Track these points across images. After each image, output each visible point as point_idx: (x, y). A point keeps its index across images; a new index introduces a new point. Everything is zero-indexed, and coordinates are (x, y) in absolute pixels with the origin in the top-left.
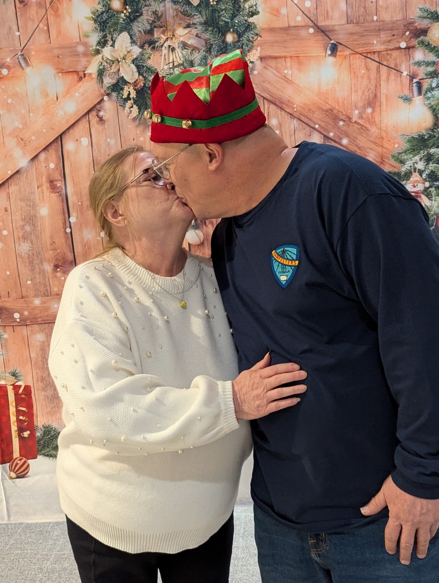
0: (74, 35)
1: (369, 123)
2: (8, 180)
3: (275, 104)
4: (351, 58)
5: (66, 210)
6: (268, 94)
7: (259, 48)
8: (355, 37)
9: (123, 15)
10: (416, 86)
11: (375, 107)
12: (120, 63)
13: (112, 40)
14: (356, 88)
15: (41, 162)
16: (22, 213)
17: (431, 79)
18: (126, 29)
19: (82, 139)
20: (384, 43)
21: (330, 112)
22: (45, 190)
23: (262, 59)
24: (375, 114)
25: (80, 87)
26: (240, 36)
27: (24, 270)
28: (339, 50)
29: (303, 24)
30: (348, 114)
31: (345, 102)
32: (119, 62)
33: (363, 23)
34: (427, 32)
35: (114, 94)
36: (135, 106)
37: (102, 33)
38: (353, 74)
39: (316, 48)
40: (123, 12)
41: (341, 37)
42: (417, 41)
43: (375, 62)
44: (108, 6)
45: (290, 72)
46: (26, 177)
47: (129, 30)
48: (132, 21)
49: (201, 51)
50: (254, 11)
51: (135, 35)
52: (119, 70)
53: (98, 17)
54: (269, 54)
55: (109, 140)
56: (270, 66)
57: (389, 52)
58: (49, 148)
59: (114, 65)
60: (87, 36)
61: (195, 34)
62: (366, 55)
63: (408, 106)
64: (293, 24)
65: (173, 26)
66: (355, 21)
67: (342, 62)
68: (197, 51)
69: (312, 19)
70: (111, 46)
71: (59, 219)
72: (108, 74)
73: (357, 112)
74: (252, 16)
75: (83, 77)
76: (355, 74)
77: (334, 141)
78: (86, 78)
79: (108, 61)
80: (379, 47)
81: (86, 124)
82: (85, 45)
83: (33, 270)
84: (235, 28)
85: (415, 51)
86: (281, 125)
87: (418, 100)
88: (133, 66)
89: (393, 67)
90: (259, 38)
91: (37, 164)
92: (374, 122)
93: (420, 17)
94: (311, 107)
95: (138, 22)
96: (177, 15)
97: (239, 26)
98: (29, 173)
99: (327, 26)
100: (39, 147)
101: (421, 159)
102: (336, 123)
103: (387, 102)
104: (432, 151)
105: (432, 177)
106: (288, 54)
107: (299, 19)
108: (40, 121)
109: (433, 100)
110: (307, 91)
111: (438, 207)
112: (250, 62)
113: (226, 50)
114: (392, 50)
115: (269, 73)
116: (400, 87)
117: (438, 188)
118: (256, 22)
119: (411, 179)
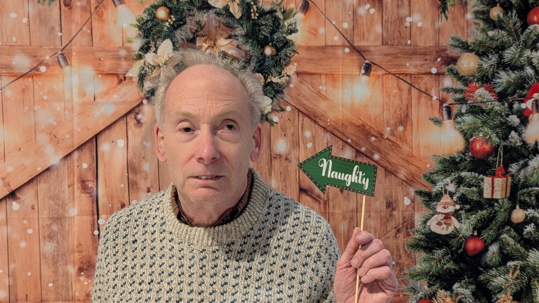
0: (118, 42)
1: (401, 141)
2: (37, 176)
3: (309, 117)
4: (384, 77)
5: (95, 211)
6: (303, 107)
7: (296, 64)
8: (389, 58)
9: (167, 24)
10: (446, 110)
11: (406, 126)
12: (161, 68)
13: (155, 47)
14: (388, 107)
15: (73, 161)
16: (50, 211)
17: (460, 105)
18: (169, 36)
19: (118, 141)
20: (416, 67)
21: (363, 127)
22: (76, 190)
23: (298, 74)
24: (406, 133)
25: (120, 89)
26: (278, 50)
27: (47, 272)
28: (372, 69)
29: (340, 44)
30: (380, 131)
31: (378, 119)
33: (398, 45)
34: (457, 61)
37: (145, 39)
38: (385, 94)
39: (351, 66)
40: (167, 21)
41: (376, 58)
42: (447, 68)
43: (407, 84)
44: (153, 15)
45: (324, 88)
46: (57, 175)
47: (172, 37)
48: (175, 29)
49: (241, 62)
50: (293, 29)
51: (177, 42)
53: (143, 24)
54: (305, 70)
55: (145, 143)
56: (305, 81)
57: (421, 76)
58: (83, 148)
59: (155, 71)
60: (130, 42)
61: (236, 45)
62: (398, 76)
63: (439, 128)
64: (330, 44)
65: (215, 36)
66: (390, 43)
67: (375, 81)
68: (237, 61)
69: (348, 39)
70: (154, 52)
71: (88, 219)
72: (149, 79)
73: (388, 129)
74: (290, 34)
75: (123, 79)
76: (387, 93)
77: (366, 156)
78: (127, 81)
79: (150, 67)
80: (412, 70)
81: (123, 126)
82: (128, 50)
83: (56, 272)
84: (274, 42)
85: (444, 78)
86: (314, 138)
87: (448, 123)
89: (423, 90)
90: (296, 55)
91: (69, 162)
92: (406, 140)
93: (452, 45)
94: (344, 122)
95: (181, 30)
96: (219, 26)
97: (278, 42)
98: (60, 171)
99: (363, 47)
100: (73, 146)
101: (452, 182)
102: (368, 139)
103: (418, 123)
104: (463, 174)
105: (463, 200)
106: (323, 72)
107: (337, 39)
108: (76, 120)
109: (464, 125)
110: (341, 107)
111: (467, 230)
112: (287, 75)
113: (264, 62)
114: (424, 74)
115: (305, 88)
116: (430, 109)
117: (468, 211)
118: (294, 41)
119: (442, 201)
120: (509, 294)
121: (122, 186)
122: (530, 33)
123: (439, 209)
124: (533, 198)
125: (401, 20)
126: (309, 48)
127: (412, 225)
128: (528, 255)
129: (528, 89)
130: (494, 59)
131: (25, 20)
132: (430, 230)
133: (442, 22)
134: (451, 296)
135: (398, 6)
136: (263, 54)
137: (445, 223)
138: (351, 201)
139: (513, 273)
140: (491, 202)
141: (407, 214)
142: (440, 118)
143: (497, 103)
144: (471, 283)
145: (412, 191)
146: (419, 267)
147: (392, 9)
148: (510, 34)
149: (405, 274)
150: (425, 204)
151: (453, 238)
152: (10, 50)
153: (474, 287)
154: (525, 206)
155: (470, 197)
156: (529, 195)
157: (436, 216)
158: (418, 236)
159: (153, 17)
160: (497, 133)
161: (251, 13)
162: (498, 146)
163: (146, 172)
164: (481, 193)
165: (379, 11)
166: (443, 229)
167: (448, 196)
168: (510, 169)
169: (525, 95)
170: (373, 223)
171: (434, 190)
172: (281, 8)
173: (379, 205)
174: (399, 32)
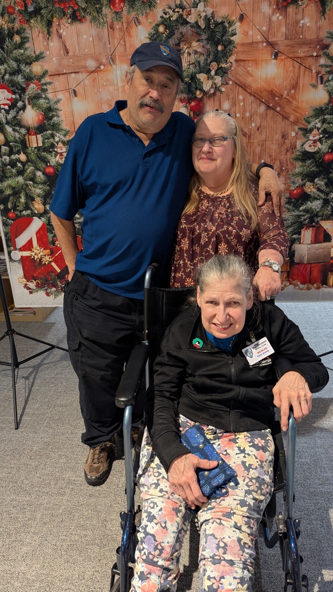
1: (293, 99)
3: (242, 87)
4: (285, 60)
6: (239, 81)
7: (235, 55)
8: (289, 48)
9: (165, 35)
10: (320, 79)
11: (296, 90)
14: (286, 78)
17: (329, 75)
20: (304, 52)
21: (271, 92)
23: (236, 61)
24: (296, 94)
26: (225, 47)
28: (279, 55)
29: (261, 40)
30: (281, 93)
31: (280, 86)
33: (294, 39)
34: (329, 47)
38: (285, 70)
39: (265, 54)
41: (281, 48)
42: (322, 52)
43: (298, 64)
45: (251, 69)
48: (169, 38)
49: (205, 55)
50: (234, 33)
53: (151, 36)
54: (240, 58)
56: (241, 65)
57: (307, 58)
61: (202, 46)
62: (293, 59)
63: (315, 90)
64: (255, 41)
65: (191, 40)
66: (290, 38)
67: (280, 63)
68: (203, 56)
69: (266, 37)
73: (286, 92)
74: (232, 36)
76: (287, 70)
77: (272, 109)
80: (302, 55)
84: (223, 42)
85: (320, 58)
86: (244, 99)
87: (320, 87)
89: (308, 67)
90: (236, 49)
92: (295, 98)
93: (326, 37)
94: (261, 89)
95: (172, 38)
96: (193, 34)
97: (225, 42)
99: (274, 41)
101: (319, 122)
102: (274, 98)
103: (303, 87)
104: (326, 117)
105: (325, 132)
106: (251, 59)
107: (259, 37)
109: (329, 88)
110: (260, 80)
111: (325, 149)
112: (230, 63)
113: (218, 55)
114: (309, 57)
115: (240, 69)
116: (311, 78)
117: (327, 138)
118: (234, 40)
119: (313, 133)
123: (311, 138)
125: (297, 22)
126: (243, 45)
127: (295, 147)
131: (91, 39)
132: (305, 150)
133: (323, 22)
134: (313, 185)
135: (296, 13)
136: (217, 50)
137: (313, 146)
138: (263, 136)
141: (293, 141)
142: (316, 84)
144: (325, 178)
145: (296, 128)
146: (297, 170)
147: (293, 15)
149: (289, 174)
150: (303, 135)
151: (316, 154)
152: (85, 57)
153: (326, 180)
155: (328, 130)
157: (309, 141)
158: (298, 153)
159: (157, 31)
161: (210, 24)
165: (284, 17)
166: (312, 149)
167: (316, 130)
170: (274, 147)
171: (309, 127)
172: (227, 20)
173: (278, 136)
174: (296, 30)
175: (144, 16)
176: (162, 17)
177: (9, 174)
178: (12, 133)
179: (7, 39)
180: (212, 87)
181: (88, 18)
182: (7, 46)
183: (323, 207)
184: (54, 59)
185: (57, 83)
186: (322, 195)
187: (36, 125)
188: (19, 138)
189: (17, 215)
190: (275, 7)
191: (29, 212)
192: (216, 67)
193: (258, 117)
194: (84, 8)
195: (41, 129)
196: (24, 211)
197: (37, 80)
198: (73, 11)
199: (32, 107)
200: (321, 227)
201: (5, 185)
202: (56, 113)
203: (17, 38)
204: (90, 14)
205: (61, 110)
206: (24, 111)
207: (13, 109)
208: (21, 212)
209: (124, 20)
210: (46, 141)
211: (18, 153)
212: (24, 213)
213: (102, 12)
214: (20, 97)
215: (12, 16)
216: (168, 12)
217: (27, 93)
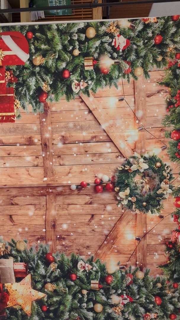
0: (148, 149)
1: (111, 251)
2: (97, 120)
3: (120, 218)
4: (135, 245)
5: (84, 142)
6: (124, 216)
7: (140, 213)
8: (142, 247)
9: (155, 166)
10: (123, 267)
11: (117, 253)
13: (146, 162)
14: (124, 247)
15: (103, 133)
16: (84, 125)
17: (125, 272)
19: (110, 149)
21: (116, 237)
22: (92, 134)
23: (136, 214)
24: (114, 253)
25: (130, 150)
26: (145, 207)
27: (62, 124)
28: (138, 241)
29: (147, 229)
30: (115, 244)
31: (119, 243)
32: (138, 164)
33: (147, 250)
34: (141, 271)
35: (126, 162)
36: (122, 169)
37: (148, 159)
38: (129, 245)
39: (139, 233)
41: (142, 242)
42: (138, 267)
43: (132, 253)
45: (131, 224)
46: (98, 127)
47: (149, 169)
48: (153, 170)
50: (153, 212)
52: (135, 164)
53: (154, 157)
54: (138, 217)
55: (110, 159)
56: (133, 217)
57: (135, 258)
58: (108, 137)
59: (137, 162)
60: (148, 153)
61: (146, 191)
62: (135, 250)
63: (116, 264)
64: (147, 225)
65: (150, 184)
66: (147, 247)
67: (133, 242)
68: (140, 192)
69: (149, 232)
70: (144, 162)
71: (82, 139)
72: (133, 160)
73: (116, 247)
74: (151, 211)
77: (106, 239)
78: (133, 152)
79: (138, 160)
80: (138, 255)
81: (116, 151)
82: (145, 152)
83: (62, 128)
84: (148, 206)
85: (135, 266)
86: (112, 220)
87: (118, 268)
88: (136, 169)
89: (130, 259)
90: (143, 213)
92: (112, 253)
93: (147, 269)
94: (118, 231)
95: (152, 172)
96: (154, 185)
98: (99, 129)
99: (146, 238)
100: (108, 133)
101: (97, 269)
102: (112, 239)
103: (118, 257)
104: (100, 273)
105: (90, 273)
106: (137, 223)
107: (149, 228)
108: (118, 134)
109: (117, 273)
110: (124, 230)
111: (79, 274)
112: (135, 211)
113: (140, 202)
114: (136, 259)
115: (131, 217)
116: (123, 261)
117: (86, 275)
118: (149, 213)
119: (90, 266)
120: (56, 288)
121: (94, 151)
122: (152, 297)
123: (87, 265)
124: (91, 297)
125: (156, 251)
126: (146, 218)
127: (81, 255)
128: (70, 295)
129: (131, 297)
130: (142, 284)
131: (156, 115)
132: (79, 261)
133: (155, 266)
134: (55, 268)
135: (161, 250)
136: (143, 202)
138: (89, 233)
139: (63, 290)
140: (90, 283)
141: (84, 253)
142: (120, 265)
143: (126, 285)
144: (60, 275)
145: (93, 255)
146: (66, 258)
147: (160, 248)
148: (151, 290)
149: (63, 252)
150: (88, 260)
151: (76, 269)
152: (144, 110)
154: (88, 294)
155: (91, 275)
156: (92, 296)
157: (84, 263)
158: (77, 257)
159: (157, 161)
160: (114, 285)
161: (159, 197)
162: (110, 286)
163: (99, 159)
164: (93, 279)
165: (160, 243)
166: (80, 266)
167: (92, 268)
168: (101, 290)
169: (129, 296)
170: (81, 241)
171: (94, 263)
172: (160, 208)
173: (88, 243)
174: (152, 251)
175: (167, 153)
176: (165, 165)
177: (63, 37)
178: (95, 46)
179: (160, 50)
180: (121, 198)
181: (169, 114)
182: (155, 50)
183: (41, 275)
184: (145, 86)
185: (128, 86)
186: (48, 274)
187: (100, 66)
188: (91, 52)
189: (30, 40)
190: (166, 237)
191: (33, 51)
192: (133, 201)
193: (101, 230)
194: (175, 111)
195: (97, 70)
196: (34, 47)
197: (132, 71)
198: (174, 103)
199: (113, 65)
200: (27, 275)
201: (54, 33)
202: (108, 83)
203: (160, 58)
204: (171, 115)
205: (110, 88)
206: (110, 57)
207: (112, 49)
208: (33, 44)
209: (166, 139)
210: (89, 74)
211: (80, 49)
212: (32, 47)
213: (172, 124)
214: (121, 56)
215: (174, 57)
216: (168, 169)
217: (123, 61)
